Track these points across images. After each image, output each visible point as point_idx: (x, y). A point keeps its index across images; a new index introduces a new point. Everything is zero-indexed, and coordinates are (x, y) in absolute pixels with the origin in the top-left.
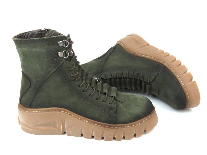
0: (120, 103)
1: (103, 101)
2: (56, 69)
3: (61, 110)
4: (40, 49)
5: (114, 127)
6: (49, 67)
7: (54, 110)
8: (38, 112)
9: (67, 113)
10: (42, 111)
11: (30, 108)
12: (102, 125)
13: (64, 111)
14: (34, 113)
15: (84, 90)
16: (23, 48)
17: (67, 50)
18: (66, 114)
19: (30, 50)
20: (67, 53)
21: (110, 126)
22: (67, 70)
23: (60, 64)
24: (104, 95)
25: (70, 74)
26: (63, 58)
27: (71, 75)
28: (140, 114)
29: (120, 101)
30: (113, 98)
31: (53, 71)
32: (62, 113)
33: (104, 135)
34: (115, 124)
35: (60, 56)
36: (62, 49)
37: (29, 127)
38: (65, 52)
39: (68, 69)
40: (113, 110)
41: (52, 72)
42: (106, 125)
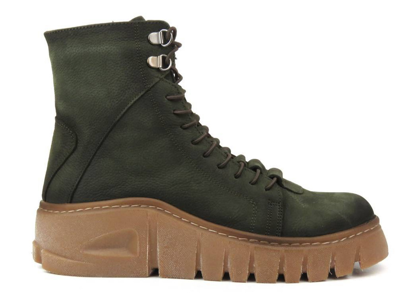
0: (293, 194)
1: (250, 183)
2: (142, 93)
3: (148, 204)
4: (108, 47)
5: (280, 243)
6: (126, 89)
7: (130, 204)
8: (92, 210)
9: (163, 211)
10: (101, 206)
11: (71, 202)
12: (249, 238)
13: (157, 205)
14: (82, 214)
15: (205, 153)
16: (69, 48)
17: (167, 54)
18: (160, 213)
19: (85, 50)
20: (167, 59)
21: (270, 241)
22: (166, 99)
23: (152, 85)
24: (253, 171)
25: (174, 110)
26: (158, 69)
27: (176, 112)
28: (342, 216)
29: (292, 190)
30: (275, 179)
31: (135, 100)
32: (151, 212)
33: (254, 265)
34: (282, 235)
35: (152, 64)
36: (156, 50)
37: (65, 257)
38: (164, 58)
39: (168, 97)
40: (275, 204)
41: (132, 102)
42: (260, 240)
